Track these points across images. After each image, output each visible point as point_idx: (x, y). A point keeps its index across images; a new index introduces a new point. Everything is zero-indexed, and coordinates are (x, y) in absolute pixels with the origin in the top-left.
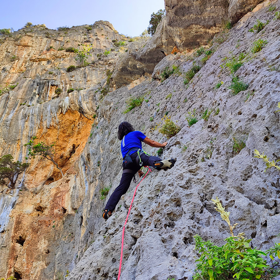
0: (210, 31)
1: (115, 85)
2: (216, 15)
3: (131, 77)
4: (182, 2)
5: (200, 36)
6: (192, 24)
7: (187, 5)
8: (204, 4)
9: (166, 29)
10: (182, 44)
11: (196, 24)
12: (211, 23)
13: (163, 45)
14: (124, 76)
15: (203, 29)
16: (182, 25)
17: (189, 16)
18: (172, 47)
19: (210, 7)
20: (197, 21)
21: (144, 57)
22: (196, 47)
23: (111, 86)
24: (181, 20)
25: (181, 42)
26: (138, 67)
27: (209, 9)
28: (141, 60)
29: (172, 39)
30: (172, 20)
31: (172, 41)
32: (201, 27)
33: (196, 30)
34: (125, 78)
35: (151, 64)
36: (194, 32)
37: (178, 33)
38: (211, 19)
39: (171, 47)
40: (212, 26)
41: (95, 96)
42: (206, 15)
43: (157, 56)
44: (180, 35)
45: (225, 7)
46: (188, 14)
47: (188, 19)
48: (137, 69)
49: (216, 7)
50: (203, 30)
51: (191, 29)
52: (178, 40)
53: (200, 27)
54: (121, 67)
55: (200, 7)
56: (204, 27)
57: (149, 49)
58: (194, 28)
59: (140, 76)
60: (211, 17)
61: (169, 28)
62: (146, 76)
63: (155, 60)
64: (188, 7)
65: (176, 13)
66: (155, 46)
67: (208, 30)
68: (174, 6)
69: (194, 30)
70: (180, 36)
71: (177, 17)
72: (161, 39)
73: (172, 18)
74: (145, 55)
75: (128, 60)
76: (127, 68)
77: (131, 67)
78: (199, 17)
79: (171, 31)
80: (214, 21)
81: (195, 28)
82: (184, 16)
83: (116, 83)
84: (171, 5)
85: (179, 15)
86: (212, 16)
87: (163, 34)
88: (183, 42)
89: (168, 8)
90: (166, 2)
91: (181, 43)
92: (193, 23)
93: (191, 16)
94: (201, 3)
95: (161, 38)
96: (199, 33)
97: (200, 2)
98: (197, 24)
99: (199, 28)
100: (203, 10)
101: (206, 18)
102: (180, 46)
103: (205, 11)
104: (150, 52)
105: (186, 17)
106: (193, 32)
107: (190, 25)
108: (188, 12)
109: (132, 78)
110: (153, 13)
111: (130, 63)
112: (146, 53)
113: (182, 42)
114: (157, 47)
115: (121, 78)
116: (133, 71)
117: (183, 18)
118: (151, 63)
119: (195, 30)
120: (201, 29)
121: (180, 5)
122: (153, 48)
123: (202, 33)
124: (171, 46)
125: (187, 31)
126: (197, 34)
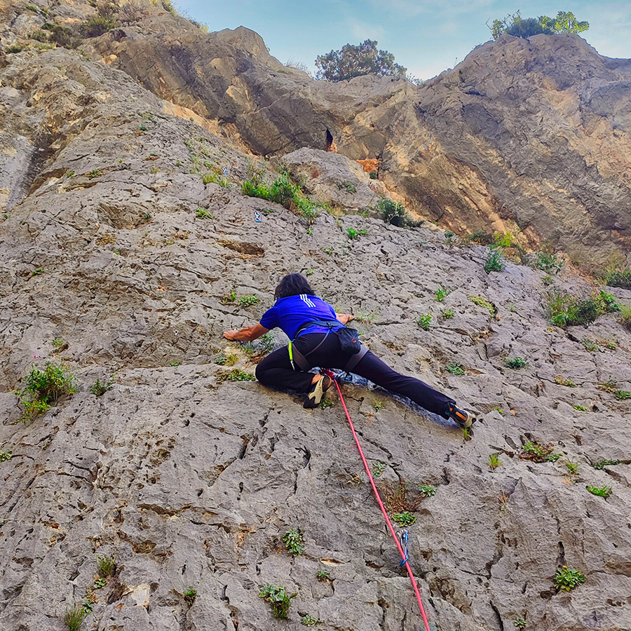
0: (500, 225)
1: (113, 57)
2: (554, 214)
3: (181, 91)
4: (506, 109)
5: (462, 208)
6: (474, 169)
7: (508, 124)
8: (553, 167)
9: (397, 107)
10: (406, 175)
11: (481, 177)
12: (524, 214)
13: (348, 124)
14: (165, 67)
15: (487, 202)
16: (450, 143)
17: (486, 148)
18: (367, 152)
19: (558, 188)
20: (489, 175)
21: (271, 94)
22: (426, 216)
23: (102, 47)
24: (460, 131)
25: (407, 169)
26: (229, 92)
27: (550, 185)
28: (256, 90)
29: (385, 139)
30: (441, 110)
31: (381, 141)
32: (485, 195)
33: (468, 186)
34: (160, 75)
35: (272, 125)
36: (460, 187)
37: (422, 148)
38: (533, 208)
39: (363, 151)
40: (515, 219)
41: (19, 14)
42: (530, 188)
43: (306, 128)
44: (420, 155)
45: (598, 224)
46: (487, 140)
47: (478, 150)
48: (221, 94)
49: (572, 200)
50: (485, 204)
51: (459, 173)
52: (401, 157)
53: (485, 192)
54: (178, 43)
55: (536, 160)
56: (495, 201)
57: (306, 94)
58: (469, 179)
59: (207, 113)
60: (536, 204)
61: (410, 114)
62: (225, 130)
63: (292, 129)
64: (507, 132)
65: (466, 110)
66: (327, 106)
67: (494, 216)
68: (478, 94)
69: (462, 181)
70: (419, 157)
71: (459, 117)
72: (357, 109)
73: (444, 108)
74: (280, 93)
75: (219, 53)
76: (190, 62)
77: (206, 73)
78: (511, 174)
79: (408, 126)
80: (534, 218)
81: (469, 181)
82: (475, 132)
83: (122, 54)
84: (474, 84)
85: (468, 120)
86: (542, 206)
87: (376, 106)
88: (413, 175)
89: (457, 79)
90: (468, 66)
91: (403, 171)
92: (481, 169)
93: (490, 151)
94: (548, 159)
95: (361, 107)
96: (467, 199)
97: (550, 154)
98: (484, 180)
99: (479, 192)
100: (535, 175)
101: (526, 194)
102: (395, 173)
103: (536, 181)
104: (302, 102)
105: (477, 142)
106: (456, 185)
107: (466, 164)
108: (493, 138)
109: (179, 97)
110: (376, 42)
111: (215, 62)
112: (286, 91)
113: (409, 172)
114: (330, 115)
115: (151, 64)
116: (203, 87)
117: (469, 136)
118: (276, 123)
119: (466, 185)
120: (482, 199)
121: (494, 107)
122: (319, 103)
123: (473, 206)
124: (365, 149)
125: (448, 167)
126: (462, 196)
